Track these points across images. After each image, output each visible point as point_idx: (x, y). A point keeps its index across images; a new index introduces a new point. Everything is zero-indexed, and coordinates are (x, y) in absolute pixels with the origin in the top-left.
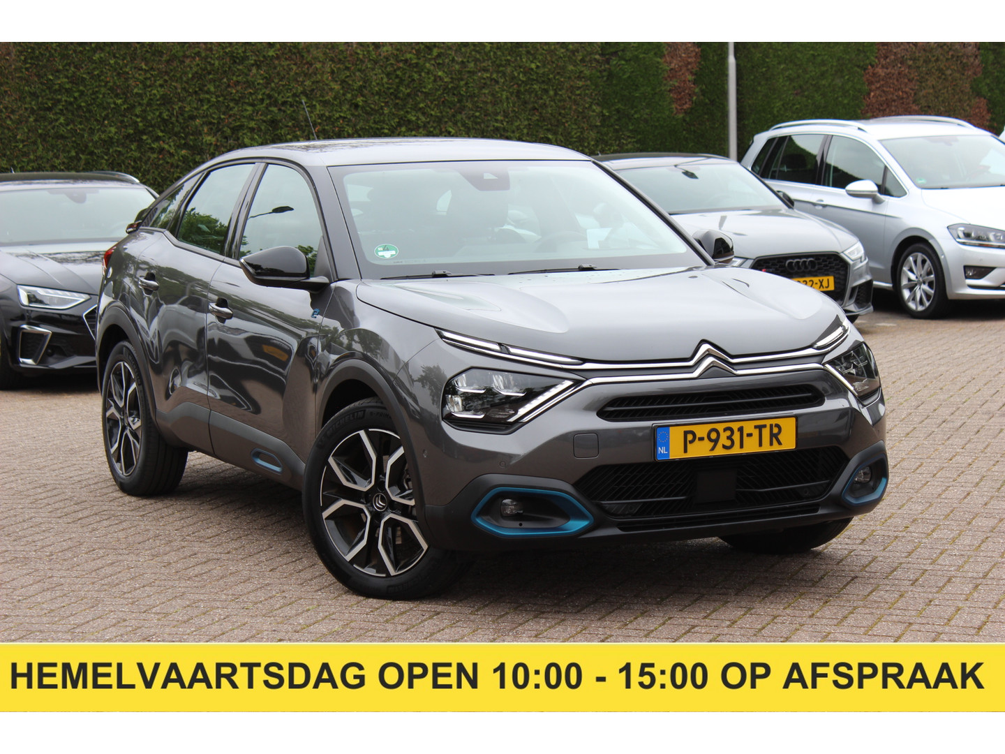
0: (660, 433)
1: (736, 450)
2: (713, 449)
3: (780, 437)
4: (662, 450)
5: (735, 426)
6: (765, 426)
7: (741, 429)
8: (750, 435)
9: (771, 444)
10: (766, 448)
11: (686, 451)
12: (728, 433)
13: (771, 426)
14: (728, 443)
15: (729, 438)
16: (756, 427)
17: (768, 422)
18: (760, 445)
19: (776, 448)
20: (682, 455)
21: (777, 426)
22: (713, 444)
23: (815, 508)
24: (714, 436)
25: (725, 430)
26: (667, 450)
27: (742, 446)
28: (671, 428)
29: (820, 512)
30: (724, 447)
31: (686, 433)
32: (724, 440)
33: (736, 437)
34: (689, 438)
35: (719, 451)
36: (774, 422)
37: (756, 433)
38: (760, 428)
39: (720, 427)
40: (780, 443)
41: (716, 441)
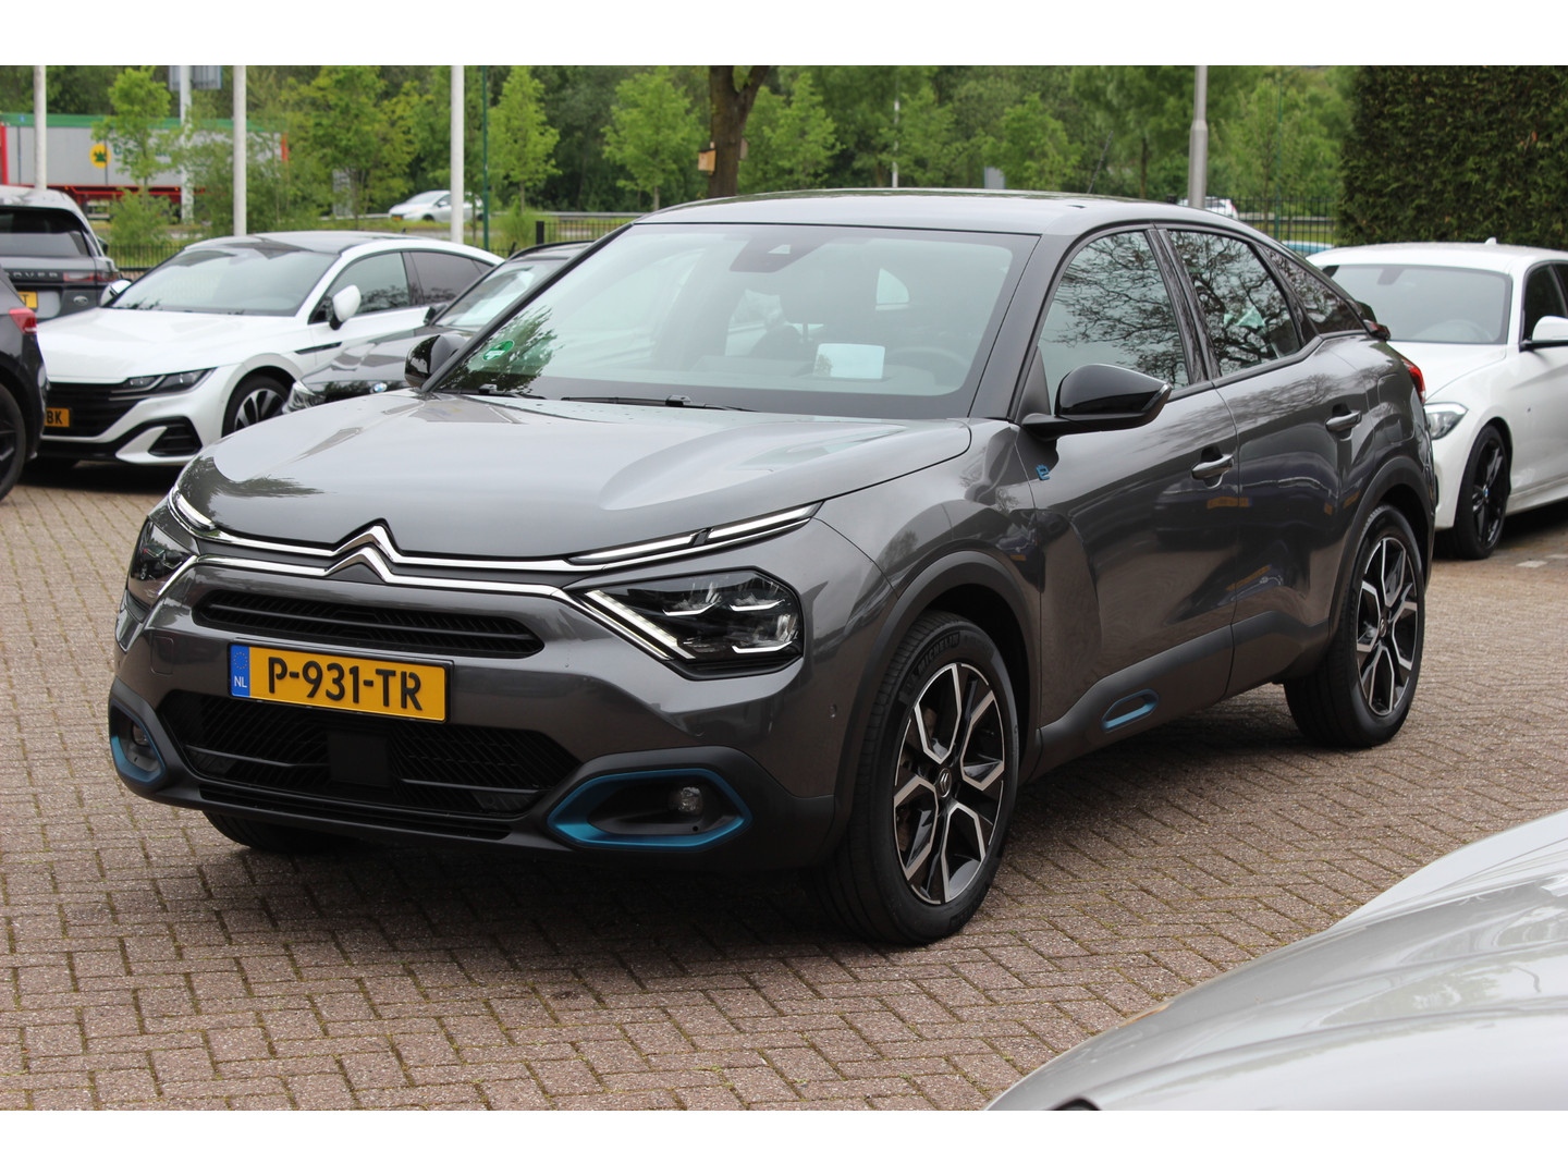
0: (236, 652)
1: (347, 705)
2: (312, 695)
3: (419, 696)
4: (238, 681)
5: (347, 664)
6: (393, 673)
7: (355, 671)
8: (369, 684)
9: (404, 705)
10: (395, 710)
11: (272, 690)
12: (335, 674)
13: (404, 675)
14: (335, 691)
15: (337, 681)
16: (379, 672)
17: (399, 668)
18: (386, 703)
19: (411, 713)
20: (266, 696)
21: (413, 676)
22: (310, 687)
23: (504, 830)
24: (313, 674)
25: (331, 667)
26: (247, 682)
27: (356, 699)
28: (251, 649)
29: (513, 839)
30: (329, 694)
31: (272, 662)
32: (328, 684)
33: (348, 682)
34: (277, 670)
35: (322, 701)
36: (409, 669)
37: (379, 681)
38: (386, 675)
39: (324, 662)
40: (418, 707)
41: (317, 683)
